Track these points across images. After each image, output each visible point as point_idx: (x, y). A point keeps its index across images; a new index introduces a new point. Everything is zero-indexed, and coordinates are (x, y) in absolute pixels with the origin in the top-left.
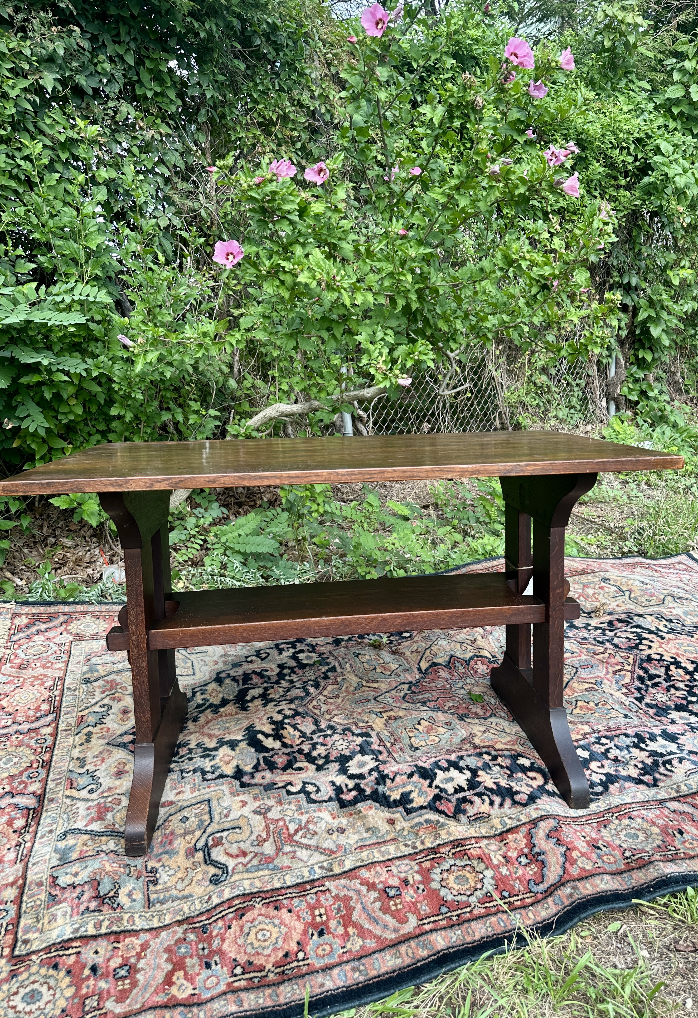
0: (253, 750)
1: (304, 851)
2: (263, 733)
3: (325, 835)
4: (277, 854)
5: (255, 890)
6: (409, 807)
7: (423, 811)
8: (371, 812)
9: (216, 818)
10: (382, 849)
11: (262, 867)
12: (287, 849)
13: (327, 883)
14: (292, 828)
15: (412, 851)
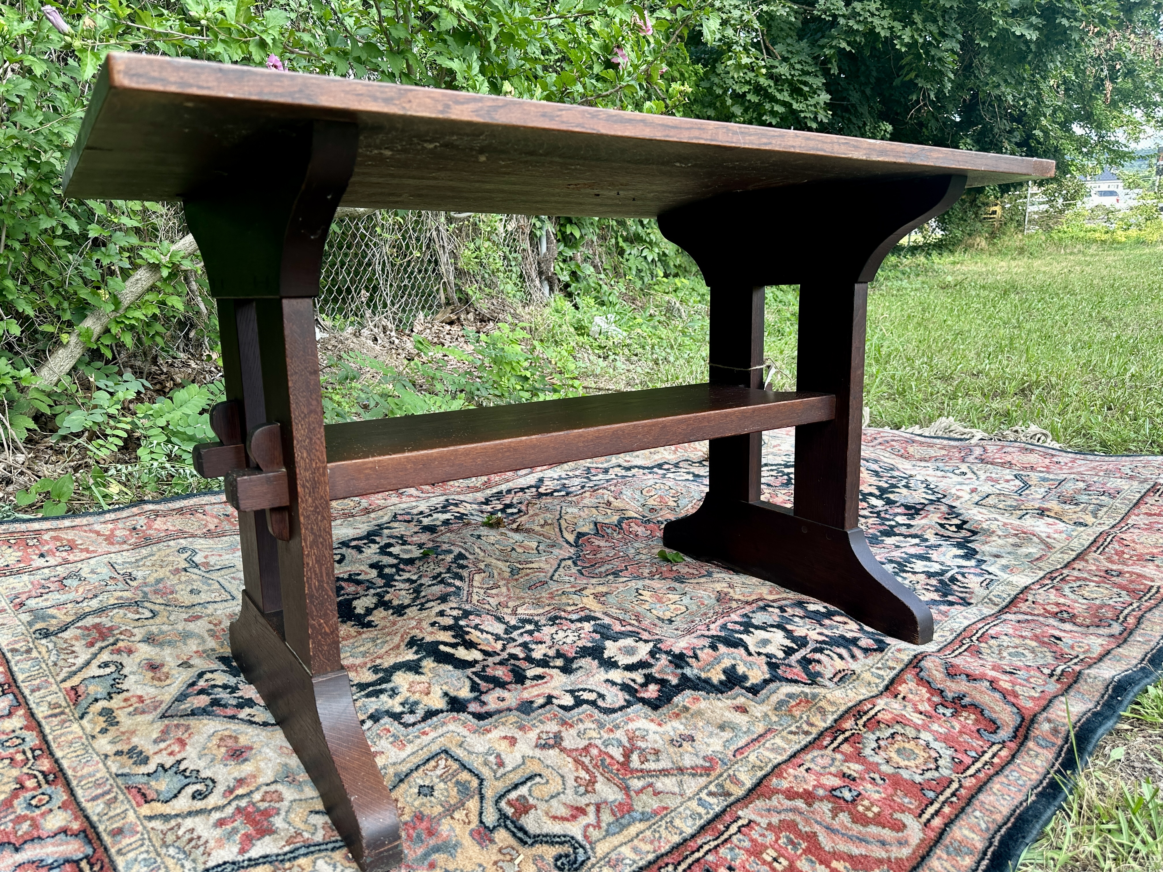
0: (450, 667)
1: (666, 780)
2: (446, 644)
3: (671, 750)
4: (628, 795)
5: (651, 857)
6: (748, 684)
7: (772, 686)
8: (703, 704)
9: (486, 772)
10: (767, 745)
11: (624, 821)
12: (636, 784)
13: (740, 813)
14: (617, 753)
15: (809, 738)
